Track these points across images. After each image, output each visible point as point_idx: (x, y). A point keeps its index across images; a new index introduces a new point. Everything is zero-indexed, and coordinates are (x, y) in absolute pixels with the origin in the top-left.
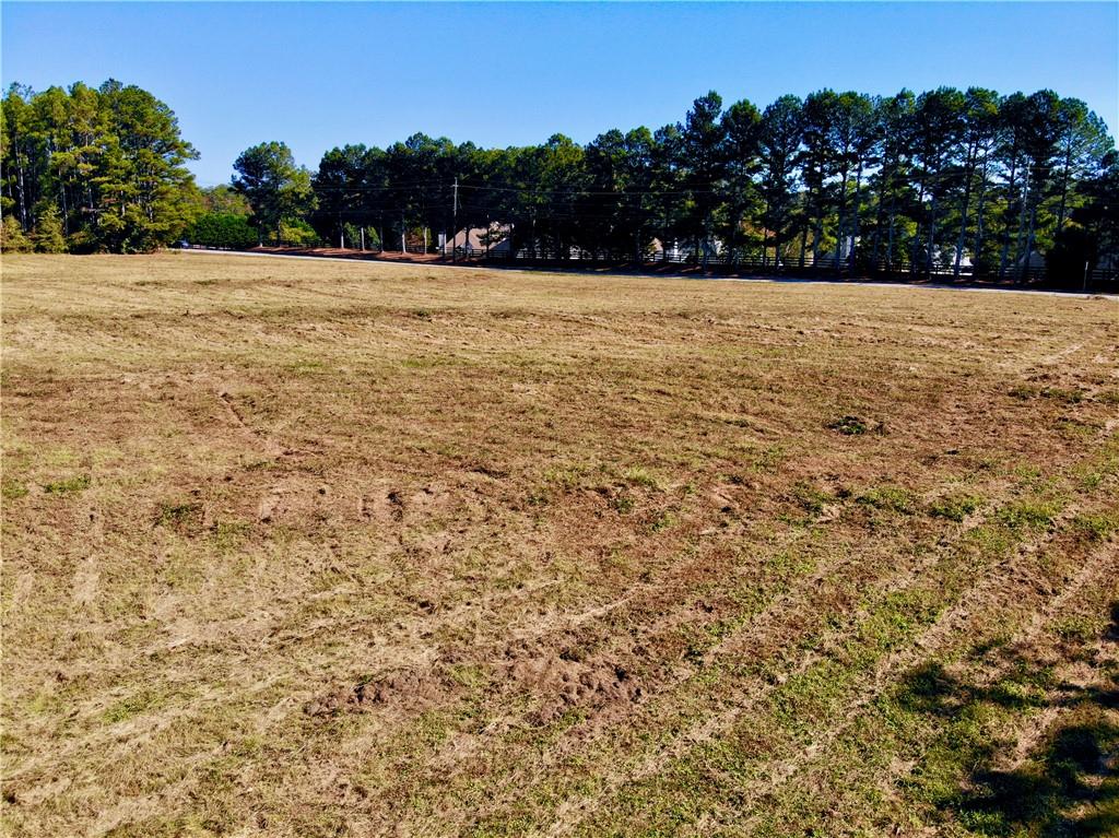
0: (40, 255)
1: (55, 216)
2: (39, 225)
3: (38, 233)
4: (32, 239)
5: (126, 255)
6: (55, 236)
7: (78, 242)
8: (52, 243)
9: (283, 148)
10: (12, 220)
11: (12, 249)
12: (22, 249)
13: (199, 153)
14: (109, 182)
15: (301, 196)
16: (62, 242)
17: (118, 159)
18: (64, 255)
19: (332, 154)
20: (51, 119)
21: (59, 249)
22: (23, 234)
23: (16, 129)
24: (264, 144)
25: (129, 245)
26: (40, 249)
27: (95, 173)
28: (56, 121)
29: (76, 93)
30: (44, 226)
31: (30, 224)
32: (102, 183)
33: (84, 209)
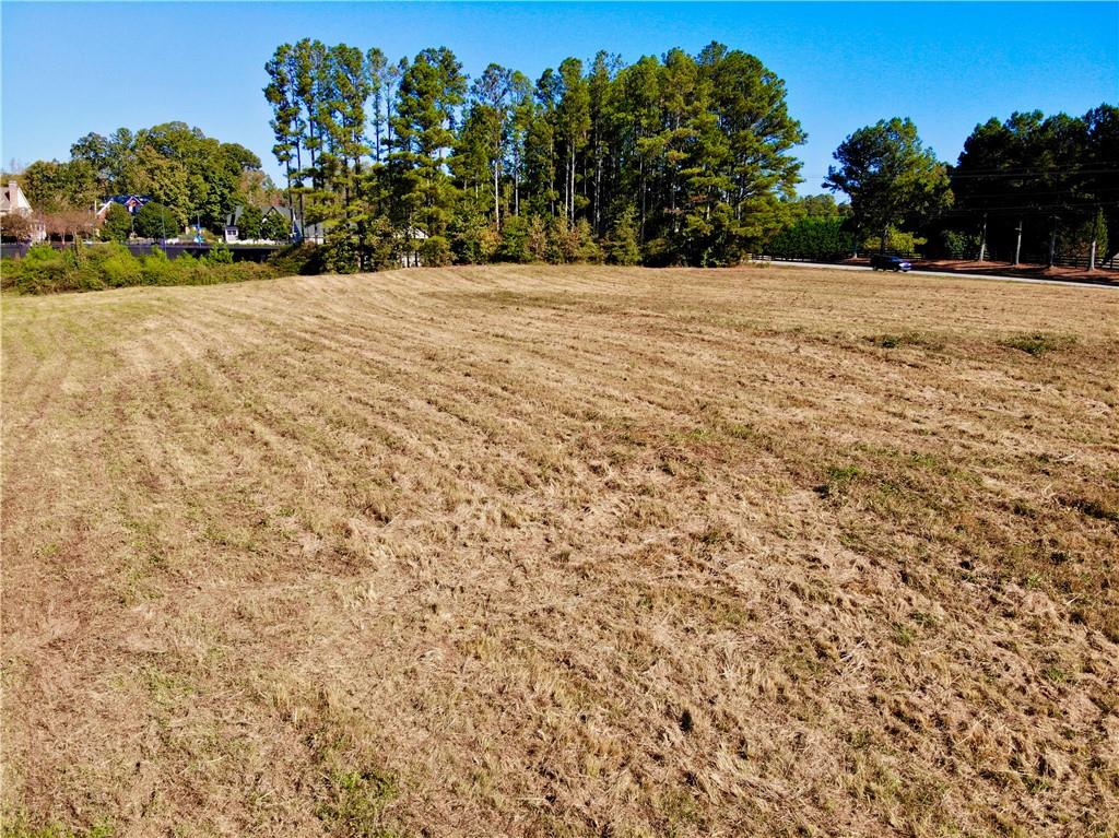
0: (611, 267)
1: (633, 219)
2: (613, 228)
3: (611, 240)
4: (604, 247)
5: (707, 269)
6: (630, 243)
7: (653, 251)
8: (626, 252)
9: (908, 124)
10: (585, 224)
11: (580, 258)
12: (592, 259)
13: (805, 136)
14: (699, 175)
15: (927, 189)
16: (636, 252)
17: (714, 144)
18: (637, 268)
19: (988, 126)
20: (640, 95)
21: (632, 260)
22: (595, 241)
23: (599, 111)
24: (882, 122)
25: (710, 256)
26: (611, 260)
27: (686, 164)
28: (647, 98)
29: (672, 61)
30: (619, 232)
31: (604, 229)
32: (692, 175)
33: (666, 210)
